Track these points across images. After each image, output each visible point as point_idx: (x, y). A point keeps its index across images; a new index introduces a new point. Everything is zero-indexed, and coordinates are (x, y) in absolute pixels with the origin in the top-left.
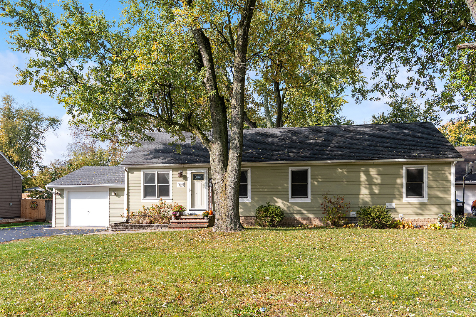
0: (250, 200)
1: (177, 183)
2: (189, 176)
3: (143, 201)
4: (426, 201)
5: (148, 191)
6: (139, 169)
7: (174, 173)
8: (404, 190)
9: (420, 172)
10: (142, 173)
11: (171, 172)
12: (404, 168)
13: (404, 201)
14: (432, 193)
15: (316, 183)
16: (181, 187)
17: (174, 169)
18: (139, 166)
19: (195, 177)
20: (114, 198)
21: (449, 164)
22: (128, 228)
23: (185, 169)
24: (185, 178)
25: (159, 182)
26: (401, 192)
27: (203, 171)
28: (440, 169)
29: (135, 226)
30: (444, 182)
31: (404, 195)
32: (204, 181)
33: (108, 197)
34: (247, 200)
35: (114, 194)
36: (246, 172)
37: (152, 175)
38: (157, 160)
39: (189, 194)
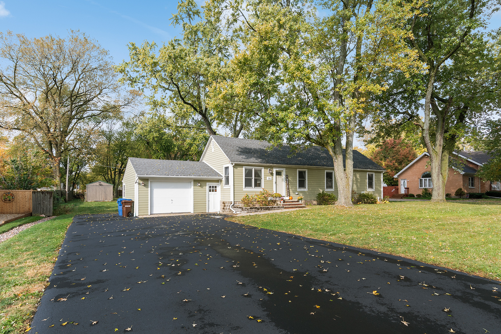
1: (267, 177)
2: (274, 173)
3: (244, 190)
4: (374, 190)
5: (248, 183)
6: (241, 166)
7: (266, 170)
8: (367, 185)
9: (372, 175)
10: (244, 169)
11: (263, 170)
12: (368, 174)
13: (367, 190)
14: (376, 186)
16: (270, 180)
17: (266, 167)
18: (244, 163)
19: (278, 173)
20: (198, 188)
21: (381, 172)
22: (259, 210)
23: (272, 167)
24: (272, 174)
25: (255, 177)
27: (283, 170)
28: (378, 175)
29: (263, 208)
30: (379, 181)
31: (367, 187)
32: (284, 176)
33: (192, 187)
34: (306, 190)
35: (199, 185)
36: (305, 172)
37: (251, 171)
38: (253, 160)
39: (274, 185)
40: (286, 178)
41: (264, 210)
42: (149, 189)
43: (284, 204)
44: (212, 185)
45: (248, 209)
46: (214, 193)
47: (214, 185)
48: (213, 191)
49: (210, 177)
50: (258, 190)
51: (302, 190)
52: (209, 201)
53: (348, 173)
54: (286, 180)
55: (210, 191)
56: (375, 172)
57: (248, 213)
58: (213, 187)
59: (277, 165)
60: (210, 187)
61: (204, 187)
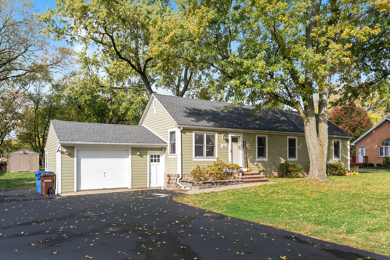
0: (267, 160)
1: (222, 145)
2: (230, 139)
3: (194, 160)
4: (340, 160)
5: (199, 152)
6: (191, 130)
7: (220, 135)
8: (333, 153)
9: (338, 142)
10: (194, 134)
11: (216, 135)
12: (333, 141)
13: (333, 160)
14: (342, 155)
15: (299, 148)
16: (224, 148)
17: (220, 132)
19: (235, 140)
20: (137, 157)
21: (347, 139)
22: (214, 185)
23: (227, 133)
24: (227, 141)
25: (207, 144)
26: (332, 154)
27: (239, 135)
28: (344, 142)
29: (219, 182)
30: (346, 149)
31: (333, 156)
32: (240, 143)
33: (130, 156)
34: (266, 159)
35: (139, 153)
36: (265, 138)
37: (202, 136)
38: (204, 123)
39: (230, 154)
40: (244, 145)
41: (220, 185)
42: (75, 159)
43: (243, 177)
44: (153, 154)
45: (200, 185)
46: (157, 163)
47: (157, 154)
48: (155, 161)
49: (152, 144)
50: (211, 160)
51: (261, 159)
52: (150, 174)
53: (322, 140)
54: (244, 148)
55: (152, 161)
56: (342, 139)
57: (201, 190)
58: (155, 156)
59: (234, 129)
60: (152, 156)
61: (145, 156)
